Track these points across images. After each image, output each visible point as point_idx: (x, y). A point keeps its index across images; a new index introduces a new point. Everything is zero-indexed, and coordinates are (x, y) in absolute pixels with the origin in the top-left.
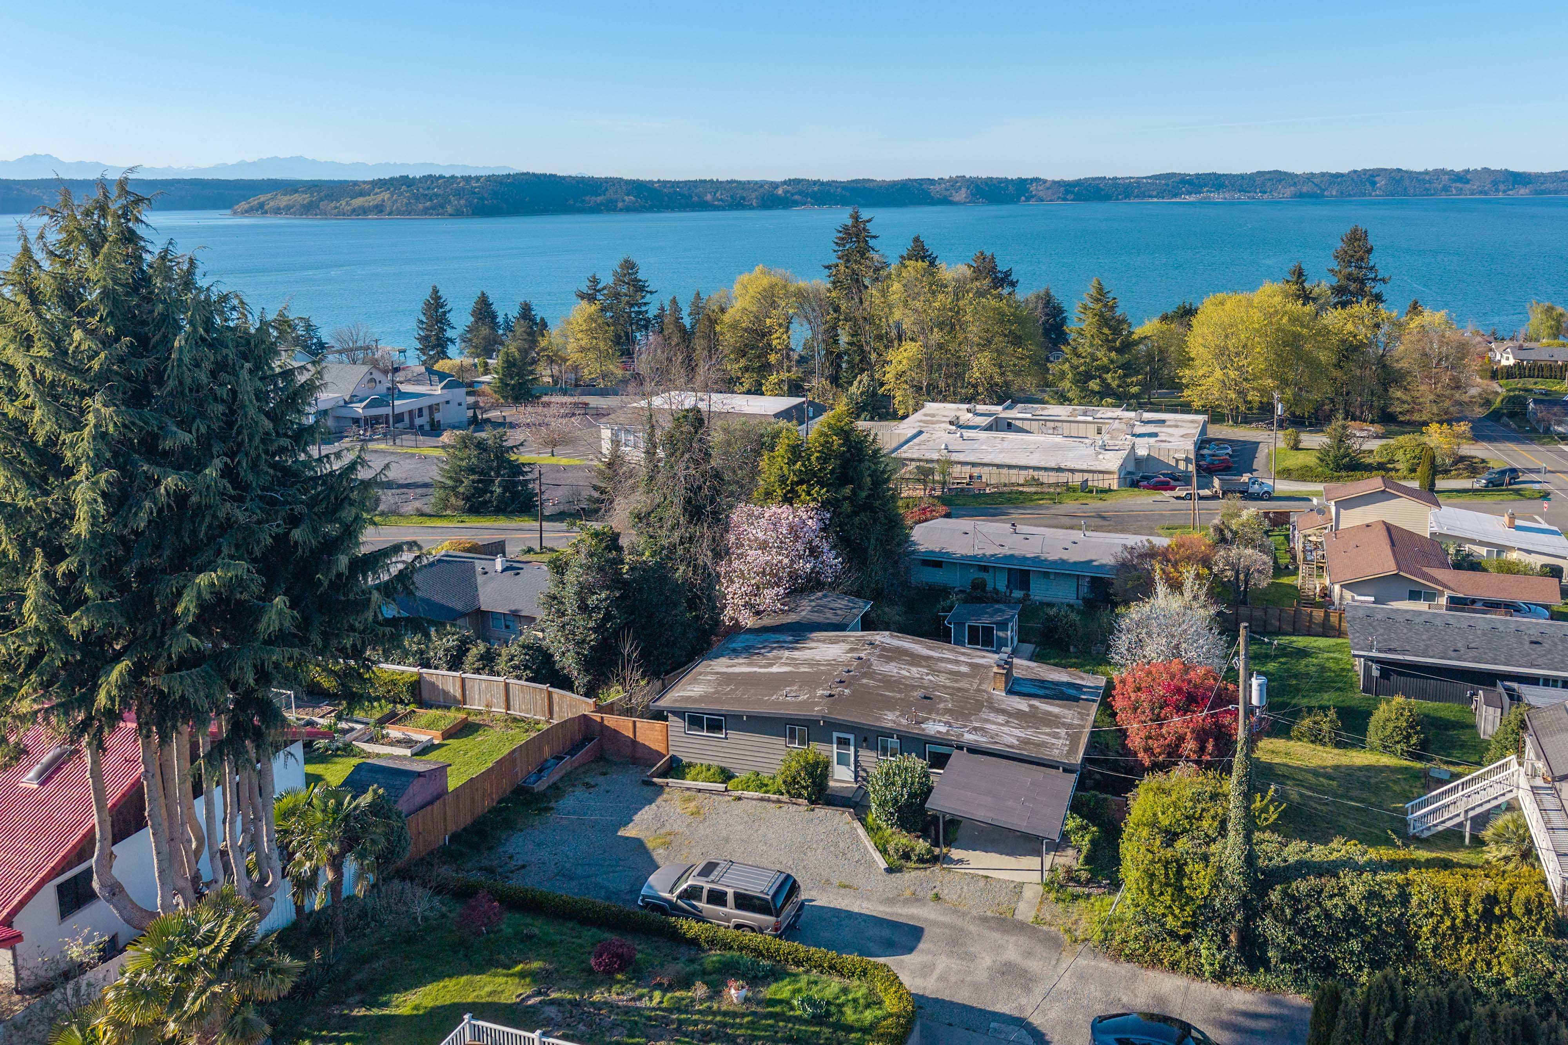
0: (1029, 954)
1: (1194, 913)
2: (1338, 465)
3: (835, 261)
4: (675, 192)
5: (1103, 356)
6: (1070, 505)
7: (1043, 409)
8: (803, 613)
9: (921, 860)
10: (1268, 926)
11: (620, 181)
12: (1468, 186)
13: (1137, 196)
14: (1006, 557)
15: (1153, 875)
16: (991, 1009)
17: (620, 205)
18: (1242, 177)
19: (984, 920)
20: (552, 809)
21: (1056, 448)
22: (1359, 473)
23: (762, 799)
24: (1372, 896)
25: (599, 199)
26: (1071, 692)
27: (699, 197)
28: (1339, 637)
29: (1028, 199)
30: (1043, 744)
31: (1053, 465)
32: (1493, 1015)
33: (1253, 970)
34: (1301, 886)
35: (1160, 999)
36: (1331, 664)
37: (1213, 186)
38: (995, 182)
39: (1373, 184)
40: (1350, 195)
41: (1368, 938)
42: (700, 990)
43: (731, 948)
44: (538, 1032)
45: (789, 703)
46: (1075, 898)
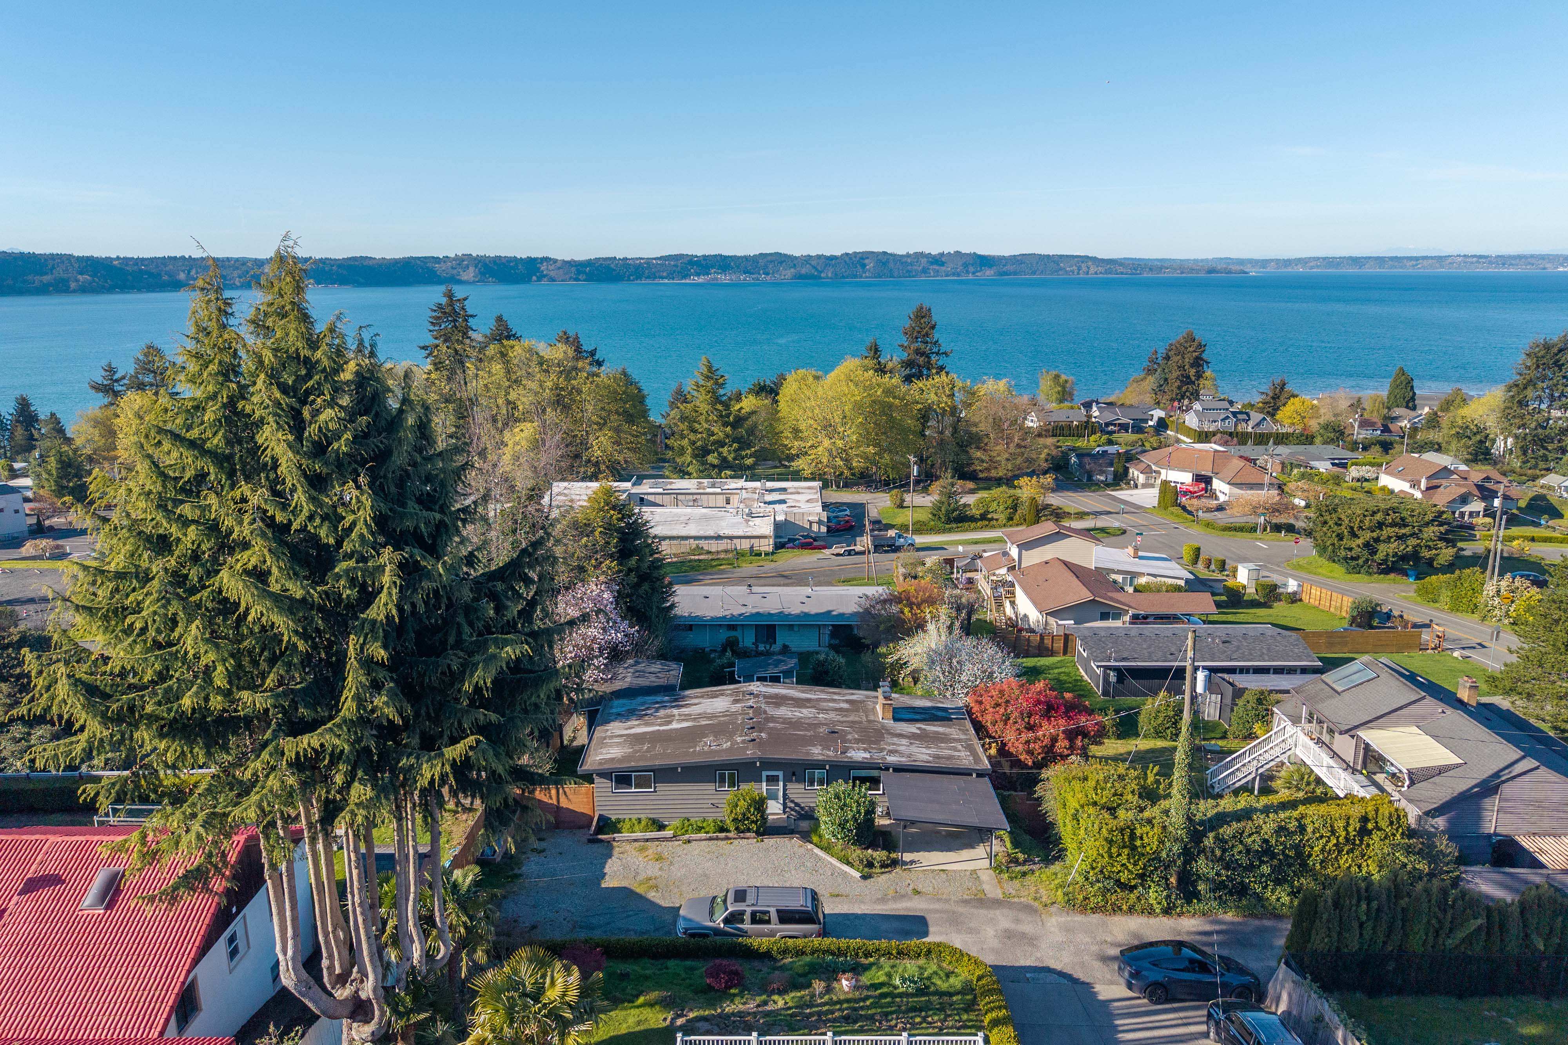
0: (1017, 921)
1: (1145, 865)
2: (949, 518)
3: (432, 341)
4: (141, 270)
5: (719, 432)
6: (748, 568)
7: (671, 483)
8: (628, 679)
9: (883, 866)
10: (1202, 865)
11: (70, 257)
12: (943, 268)
13: (648, 277)
14: (752, 615)
15: (1112, 840)
16: (1017, 964)
17: (73, 285)
18: (746, 258)
19: (966, 902)
20: (521, 875)
21: (706, 518)
22: (966, 524)
23: (710, 839)
24: (1281, 830)
25: (46, 278)
26: (940, 714)
27: (170, 276)
28: (1052, 656)
29: (539, 279)
30: (950, 758)
31: (712, 534)
32: (1427, 891)
33: (1189, 902)
34: (1227, 831)
35: (1135, 935)
36: (1063, 678)
37: (720, 268)
38: (504, 261)
39: (864, 266)
40: (843, 277)
41: (1275, 862)
42: (818, 986)
43: (803, 953)
44: (755, 1034)
45: (716, 751)
46: (1024, 874)
